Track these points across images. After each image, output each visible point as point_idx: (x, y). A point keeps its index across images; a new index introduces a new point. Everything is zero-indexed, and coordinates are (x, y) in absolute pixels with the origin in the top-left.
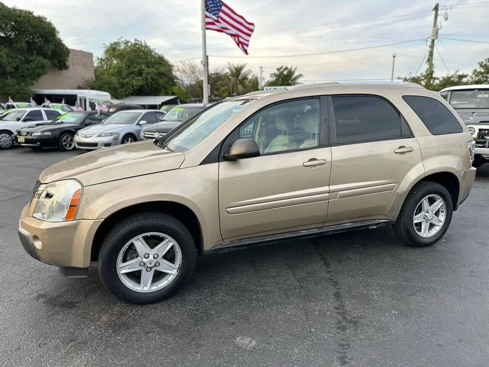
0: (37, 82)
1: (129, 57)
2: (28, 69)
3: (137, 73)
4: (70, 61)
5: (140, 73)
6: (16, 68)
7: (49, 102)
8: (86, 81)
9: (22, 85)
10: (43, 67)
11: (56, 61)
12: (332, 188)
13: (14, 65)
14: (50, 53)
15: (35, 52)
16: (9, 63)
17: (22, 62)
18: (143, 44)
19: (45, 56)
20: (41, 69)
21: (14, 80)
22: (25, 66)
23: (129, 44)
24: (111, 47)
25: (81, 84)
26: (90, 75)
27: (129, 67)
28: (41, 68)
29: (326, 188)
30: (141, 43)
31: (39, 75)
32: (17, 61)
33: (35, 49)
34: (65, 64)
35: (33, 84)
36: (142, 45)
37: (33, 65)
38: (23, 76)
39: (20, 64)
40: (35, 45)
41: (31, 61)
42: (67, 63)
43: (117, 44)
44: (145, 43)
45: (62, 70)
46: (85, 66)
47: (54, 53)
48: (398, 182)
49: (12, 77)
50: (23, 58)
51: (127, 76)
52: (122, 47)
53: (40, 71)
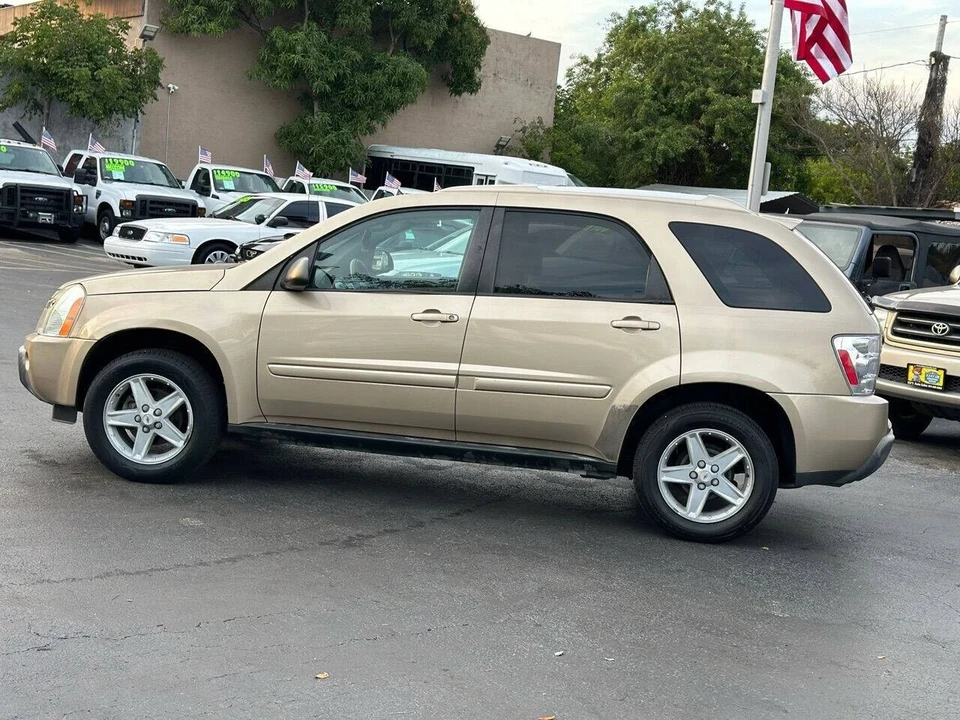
0: (384, 125)
1: (674, 58)
2: (365, 89)
3: (684, 111)
4: (488, 67)
5: (694, 112)
6: (338, 84)
7: (397, 182)
8: (524, 130)
9: (344, 130)
10: (404, 83)
11: (448, 67)
12: (466, 368)
13: (332, 75)
14: (430, 43)
15: (394, 39)
16: (320, 68)
17: (354, 66)
18: (735, 16)
19: (418, 52)
20: (398, 90)
21: (327, 117)
22: (362, 78)
23: (687, 14)
24: (628, 21)
25: (506, 137)
26: (539, 111)
27: (666, 91)
28: (400, 85)
29: (453, 367)
30: (729, 9)
31: (391, 108)
32: (344, 63)
33: (396, 32)
34: (471, 76)
35: (371, 130)
36: (728, 17)
37: (380, 78)
38: (352, 107)
39: (349, 71)
40: (396, 22)
41: (379, 66)
42: (478, 73)
43: (650, 14)
44: (741, 14)
45: (459, 93)
46: (530, 83)
47: (442, 41)
48: (617, 385)
49: (323, 109)
50: (359, 57)
51: (651, 118)
52: (665, 22)
53: (396, 94)
